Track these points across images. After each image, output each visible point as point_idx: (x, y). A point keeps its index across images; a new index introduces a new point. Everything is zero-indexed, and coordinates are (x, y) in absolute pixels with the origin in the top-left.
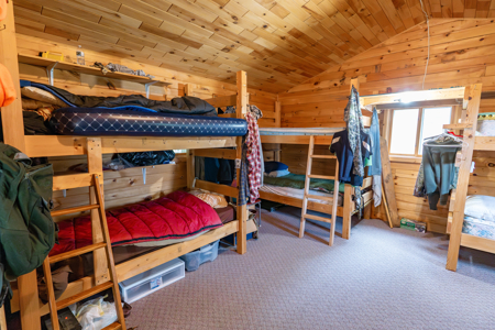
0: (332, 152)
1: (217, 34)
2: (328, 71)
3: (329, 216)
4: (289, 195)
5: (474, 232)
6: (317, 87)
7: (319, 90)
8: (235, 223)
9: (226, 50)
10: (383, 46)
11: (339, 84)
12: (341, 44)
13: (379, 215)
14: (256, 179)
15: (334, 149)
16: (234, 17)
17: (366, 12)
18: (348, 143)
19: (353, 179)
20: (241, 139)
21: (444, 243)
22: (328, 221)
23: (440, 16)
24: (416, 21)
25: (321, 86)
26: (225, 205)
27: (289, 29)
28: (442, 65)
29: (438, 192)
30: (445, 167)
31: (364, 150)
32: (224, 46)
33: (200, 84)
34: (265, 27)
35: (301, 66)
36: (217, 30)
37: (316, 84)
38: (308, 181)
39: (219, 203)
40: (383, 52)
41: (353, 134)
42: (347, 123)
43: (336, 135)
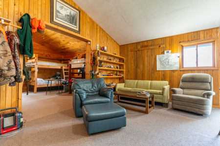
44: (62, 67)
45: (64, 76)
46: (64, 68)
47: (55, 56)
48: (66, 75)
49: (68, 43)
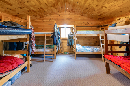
0: (51, 38)
1: (20, 4)
2: (46, 17)
3: (52, 54)
4: (38, 51)
5: (78, 51)
6: (43, 21)
7: (44, 22)
8: (27, 62)
9: (21, 8)
10: (58, 14)
11: (49, 21)
12: (50, 12)
13: (60, 52)
14: (34, 47)
15: (52, 37)
16: (28, 1)
17: (57, 8)
18: (55, 36)
19: (57, 44)
20: (29, 35)
21: (73, 55)
22: (52, 55)
23: (68, 11)
24: (64, 11)
25: (44, 21)
26: (22, 57)
27: (40, 7)
28: (68, 20)
29: (71, 45)
30: (72, 39)
31: (58, 37)
32: (20, 7)
33: (6, 16)
34: (35, 5)
35: (40, 15)
36: (21, 3)
37: (43, 20)
38: (45, 46)
39: (20, 57)
40: (58, 16)
41: (56, 33)
42: (55, 31)
43: (52, 34)
44: (99, 34)
45: (102, 45)
46: (100, 35)
47: (94, 23)
48: (102, 43)
49: (103, 7)
